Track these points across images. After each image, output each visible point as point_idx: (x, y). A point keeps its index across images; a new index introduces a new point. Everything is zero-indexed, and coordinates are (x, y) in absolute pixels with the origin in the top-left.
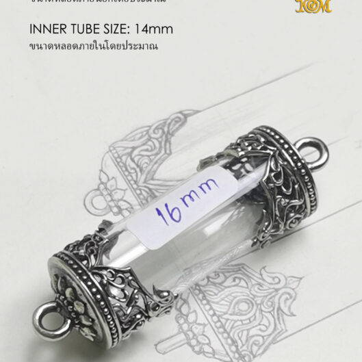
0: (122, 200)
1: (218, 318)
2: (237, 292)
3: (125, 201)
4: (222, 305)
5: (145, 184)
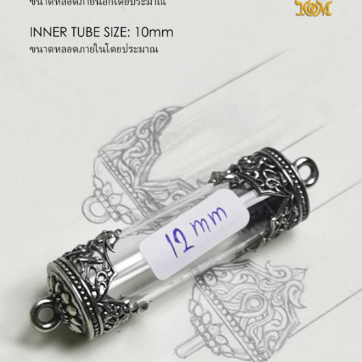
0: (120, 205)
1: (232, 317)
2: (246, 289)
3: (123, 206)
4: (233, 303)
5: (140, 187)
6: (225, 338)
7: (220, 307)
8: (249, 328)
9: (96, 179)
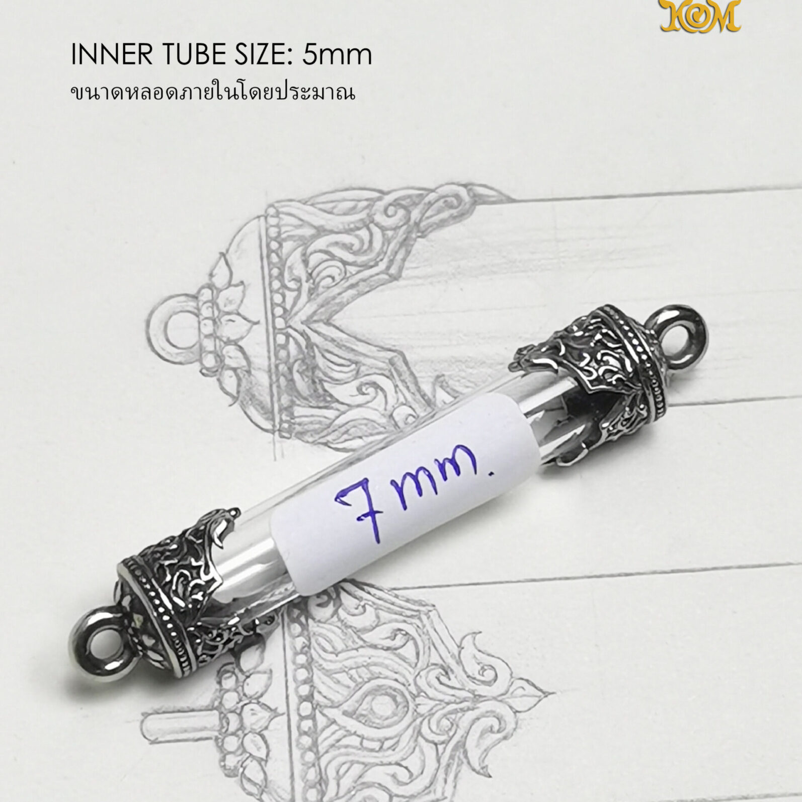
0: (235, 343)
1: (314, 709)
3: (241, 349)
5: (304, 327)
6: (267, 747)
7: (303, 674)
8: (333, 752)
9: (222, 261)
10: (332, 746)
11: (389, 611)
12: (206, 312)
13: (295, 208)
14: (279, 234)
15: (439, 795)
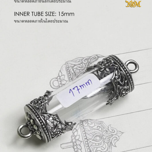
6: (81, 147)
7: (84, 135)
8: (91, 146)
9: (60, 72)
10: (91, 145)
11: (96, 123)
12: (59, 80)
13: (70, 62)
14: (68, 66)
15: (109, 151)
